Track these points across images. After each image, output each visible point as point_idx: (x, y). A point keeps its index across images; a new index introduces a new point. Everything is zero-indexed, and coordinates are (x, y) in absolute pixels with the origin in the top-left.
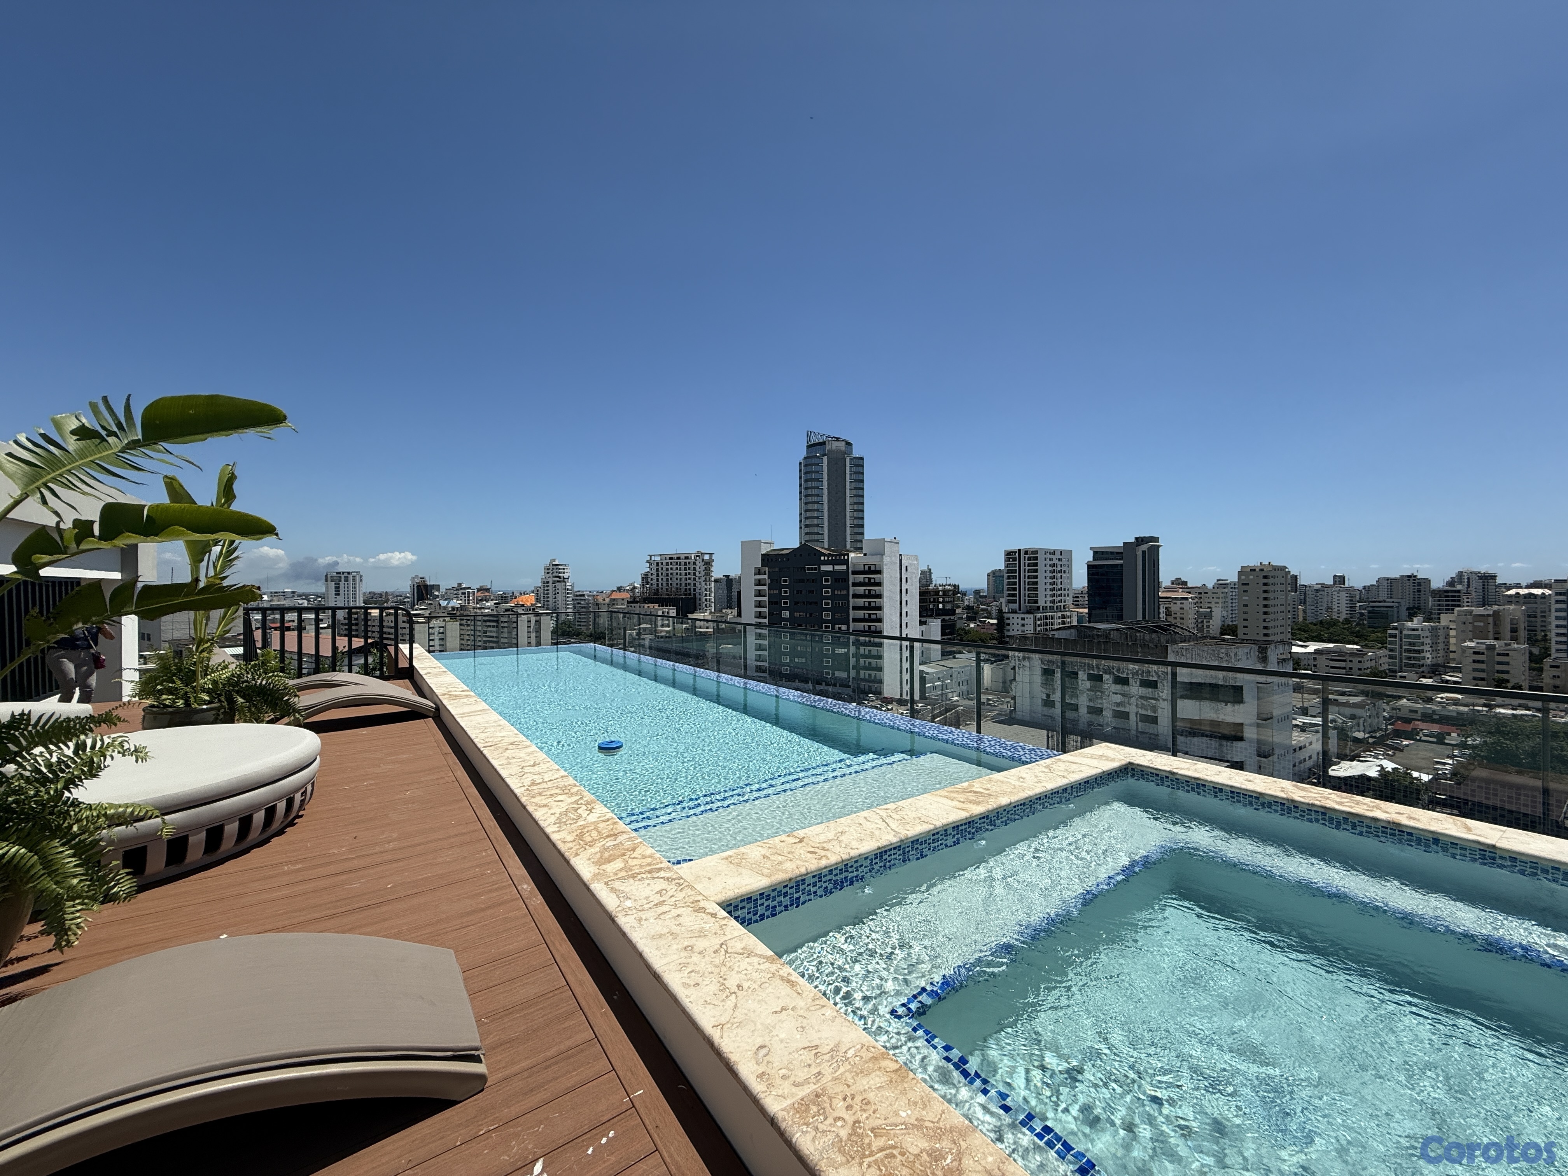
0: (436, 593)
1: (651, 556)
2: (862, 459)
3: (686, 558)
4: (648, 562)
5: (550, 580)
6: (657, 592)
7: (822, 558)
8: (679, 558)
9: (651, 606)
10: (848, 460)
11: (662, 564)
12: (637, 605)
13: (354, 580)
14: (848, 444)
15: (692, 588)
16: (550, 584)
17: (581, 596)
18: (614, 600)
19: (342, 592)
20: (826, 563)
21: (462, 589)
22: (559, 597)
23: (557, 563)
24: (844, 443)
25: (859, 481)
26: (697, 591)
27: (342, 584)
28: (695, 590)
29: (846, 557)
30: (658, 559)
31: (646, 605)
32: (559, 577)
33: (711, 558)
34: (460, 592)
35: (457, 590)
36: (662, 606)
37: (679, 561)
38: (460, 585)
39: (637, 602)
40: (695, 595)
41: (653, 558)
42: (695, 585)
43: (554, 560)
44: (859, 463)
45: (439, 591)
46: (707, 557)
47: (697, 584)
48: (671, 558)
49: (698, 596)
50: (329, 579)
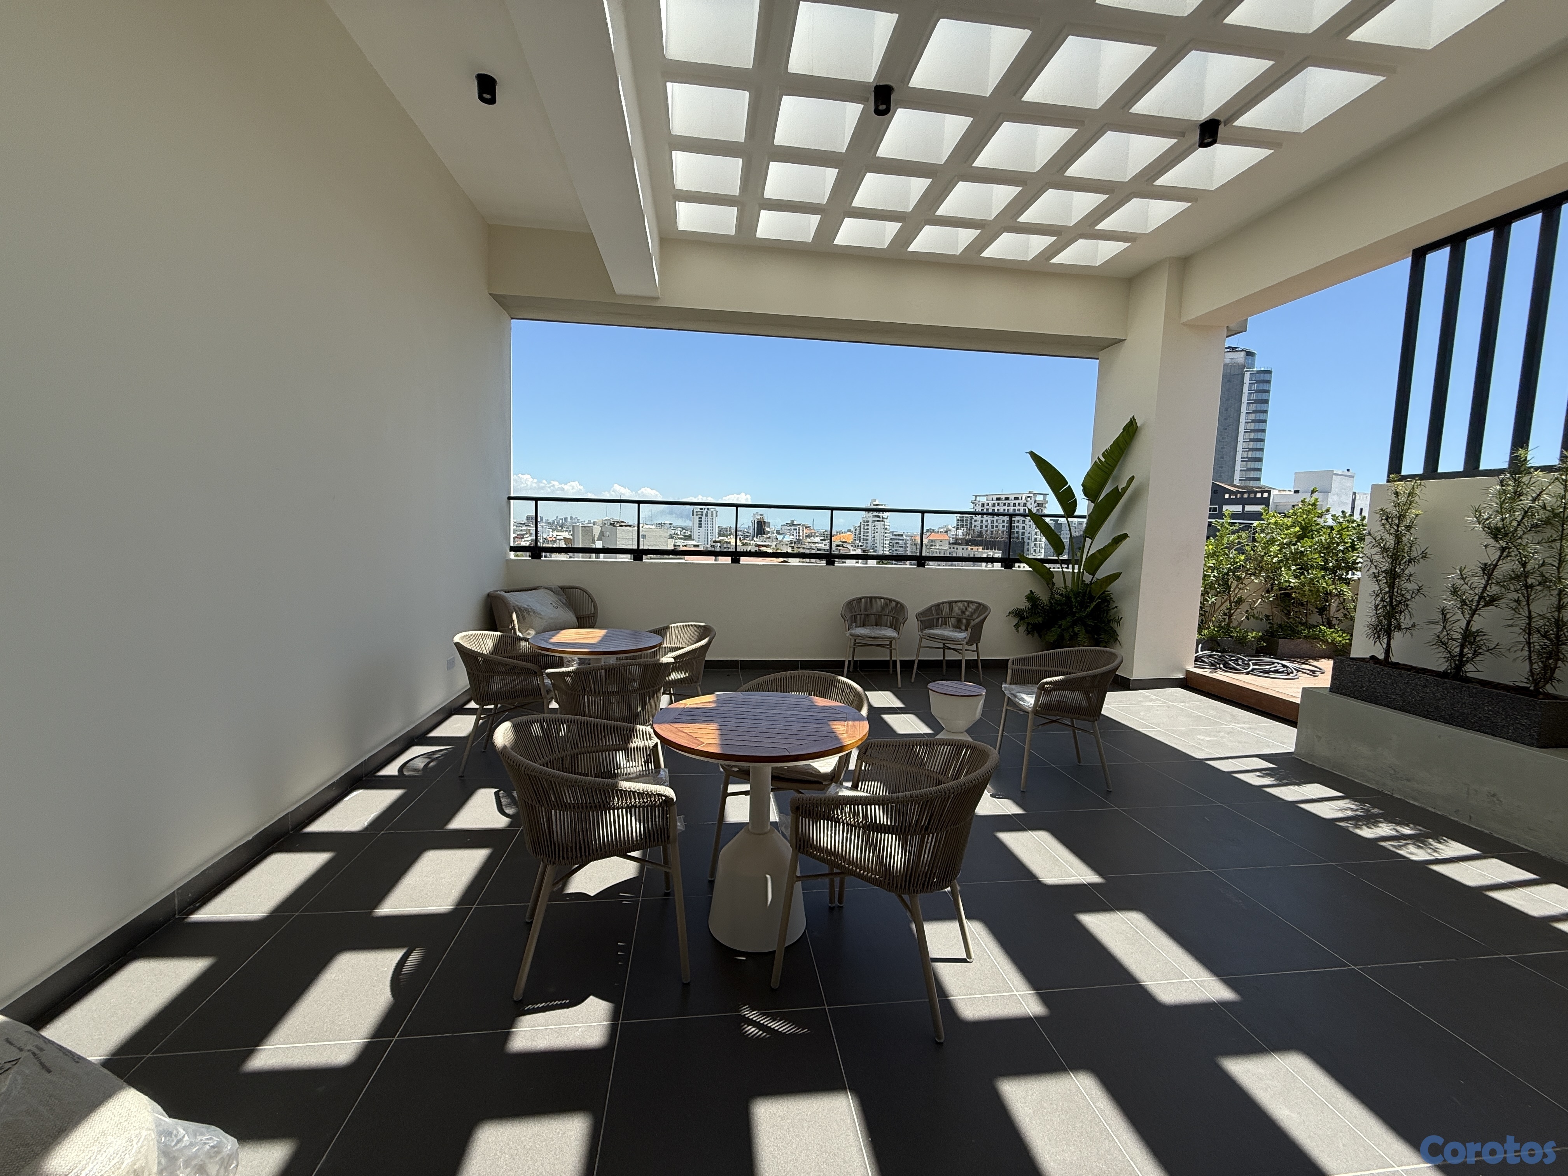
0: (768, 529)
1: (976, 496)
2: (1270, 372)
3: (1016, 499)
4: (972, 502)
5: (871, 520)
6: (980, 534)
7: (1227, 496)
8: (1007, 499)
9: (975, 548)
10: (1247, 376)
11: (988, 505)
12: (960, 547)
13: (712, 515)
14: (1250, 354)
15: (1021, 531)
16: (870, 523)
17: (899, 535)
18: (932, 541)
19: (703, 525)
20: (1230, 502)
21: (794, 525)
22: (877, 536)
23: (877, 503)
24: (1243, 354)
25: (1261, 402)
26: (1026, 534)
27: (703, 517)
28: (1023, 533)
29: (1266, 495)
30: (984, 500)
31: (970, 548)
32: (879, 517)
33: (1044, 499)
34: (793, 528)
35: (790, 526)
36: (987, 549)
37: (1007, 502)
38: (792, 521)
39: (959, 544)
40: (1023, 538)
41: (978, 498)
42: (1024, 528)
43: (875, 500)
44: (1263, 379)
45: (769, 527)
46: (1040, 498)
47: (1027, 527)
48: (998, 499)
49: (1026, 540)
50: (695, 514)
